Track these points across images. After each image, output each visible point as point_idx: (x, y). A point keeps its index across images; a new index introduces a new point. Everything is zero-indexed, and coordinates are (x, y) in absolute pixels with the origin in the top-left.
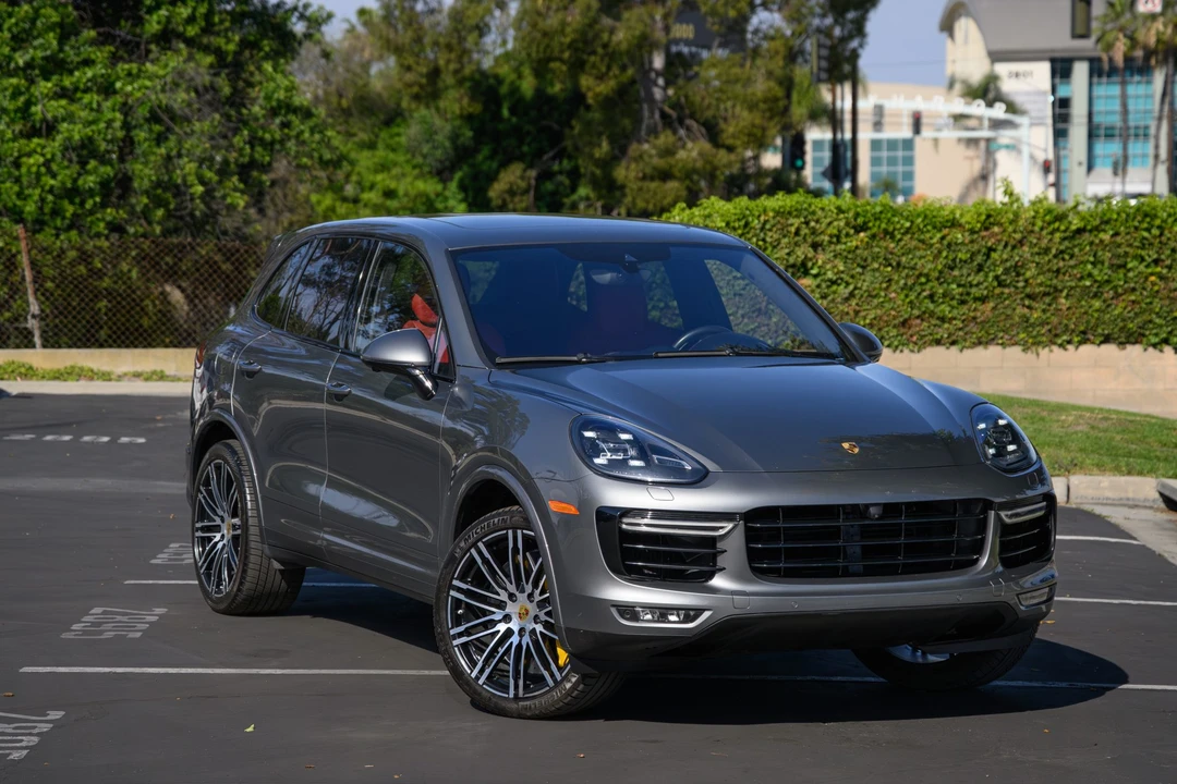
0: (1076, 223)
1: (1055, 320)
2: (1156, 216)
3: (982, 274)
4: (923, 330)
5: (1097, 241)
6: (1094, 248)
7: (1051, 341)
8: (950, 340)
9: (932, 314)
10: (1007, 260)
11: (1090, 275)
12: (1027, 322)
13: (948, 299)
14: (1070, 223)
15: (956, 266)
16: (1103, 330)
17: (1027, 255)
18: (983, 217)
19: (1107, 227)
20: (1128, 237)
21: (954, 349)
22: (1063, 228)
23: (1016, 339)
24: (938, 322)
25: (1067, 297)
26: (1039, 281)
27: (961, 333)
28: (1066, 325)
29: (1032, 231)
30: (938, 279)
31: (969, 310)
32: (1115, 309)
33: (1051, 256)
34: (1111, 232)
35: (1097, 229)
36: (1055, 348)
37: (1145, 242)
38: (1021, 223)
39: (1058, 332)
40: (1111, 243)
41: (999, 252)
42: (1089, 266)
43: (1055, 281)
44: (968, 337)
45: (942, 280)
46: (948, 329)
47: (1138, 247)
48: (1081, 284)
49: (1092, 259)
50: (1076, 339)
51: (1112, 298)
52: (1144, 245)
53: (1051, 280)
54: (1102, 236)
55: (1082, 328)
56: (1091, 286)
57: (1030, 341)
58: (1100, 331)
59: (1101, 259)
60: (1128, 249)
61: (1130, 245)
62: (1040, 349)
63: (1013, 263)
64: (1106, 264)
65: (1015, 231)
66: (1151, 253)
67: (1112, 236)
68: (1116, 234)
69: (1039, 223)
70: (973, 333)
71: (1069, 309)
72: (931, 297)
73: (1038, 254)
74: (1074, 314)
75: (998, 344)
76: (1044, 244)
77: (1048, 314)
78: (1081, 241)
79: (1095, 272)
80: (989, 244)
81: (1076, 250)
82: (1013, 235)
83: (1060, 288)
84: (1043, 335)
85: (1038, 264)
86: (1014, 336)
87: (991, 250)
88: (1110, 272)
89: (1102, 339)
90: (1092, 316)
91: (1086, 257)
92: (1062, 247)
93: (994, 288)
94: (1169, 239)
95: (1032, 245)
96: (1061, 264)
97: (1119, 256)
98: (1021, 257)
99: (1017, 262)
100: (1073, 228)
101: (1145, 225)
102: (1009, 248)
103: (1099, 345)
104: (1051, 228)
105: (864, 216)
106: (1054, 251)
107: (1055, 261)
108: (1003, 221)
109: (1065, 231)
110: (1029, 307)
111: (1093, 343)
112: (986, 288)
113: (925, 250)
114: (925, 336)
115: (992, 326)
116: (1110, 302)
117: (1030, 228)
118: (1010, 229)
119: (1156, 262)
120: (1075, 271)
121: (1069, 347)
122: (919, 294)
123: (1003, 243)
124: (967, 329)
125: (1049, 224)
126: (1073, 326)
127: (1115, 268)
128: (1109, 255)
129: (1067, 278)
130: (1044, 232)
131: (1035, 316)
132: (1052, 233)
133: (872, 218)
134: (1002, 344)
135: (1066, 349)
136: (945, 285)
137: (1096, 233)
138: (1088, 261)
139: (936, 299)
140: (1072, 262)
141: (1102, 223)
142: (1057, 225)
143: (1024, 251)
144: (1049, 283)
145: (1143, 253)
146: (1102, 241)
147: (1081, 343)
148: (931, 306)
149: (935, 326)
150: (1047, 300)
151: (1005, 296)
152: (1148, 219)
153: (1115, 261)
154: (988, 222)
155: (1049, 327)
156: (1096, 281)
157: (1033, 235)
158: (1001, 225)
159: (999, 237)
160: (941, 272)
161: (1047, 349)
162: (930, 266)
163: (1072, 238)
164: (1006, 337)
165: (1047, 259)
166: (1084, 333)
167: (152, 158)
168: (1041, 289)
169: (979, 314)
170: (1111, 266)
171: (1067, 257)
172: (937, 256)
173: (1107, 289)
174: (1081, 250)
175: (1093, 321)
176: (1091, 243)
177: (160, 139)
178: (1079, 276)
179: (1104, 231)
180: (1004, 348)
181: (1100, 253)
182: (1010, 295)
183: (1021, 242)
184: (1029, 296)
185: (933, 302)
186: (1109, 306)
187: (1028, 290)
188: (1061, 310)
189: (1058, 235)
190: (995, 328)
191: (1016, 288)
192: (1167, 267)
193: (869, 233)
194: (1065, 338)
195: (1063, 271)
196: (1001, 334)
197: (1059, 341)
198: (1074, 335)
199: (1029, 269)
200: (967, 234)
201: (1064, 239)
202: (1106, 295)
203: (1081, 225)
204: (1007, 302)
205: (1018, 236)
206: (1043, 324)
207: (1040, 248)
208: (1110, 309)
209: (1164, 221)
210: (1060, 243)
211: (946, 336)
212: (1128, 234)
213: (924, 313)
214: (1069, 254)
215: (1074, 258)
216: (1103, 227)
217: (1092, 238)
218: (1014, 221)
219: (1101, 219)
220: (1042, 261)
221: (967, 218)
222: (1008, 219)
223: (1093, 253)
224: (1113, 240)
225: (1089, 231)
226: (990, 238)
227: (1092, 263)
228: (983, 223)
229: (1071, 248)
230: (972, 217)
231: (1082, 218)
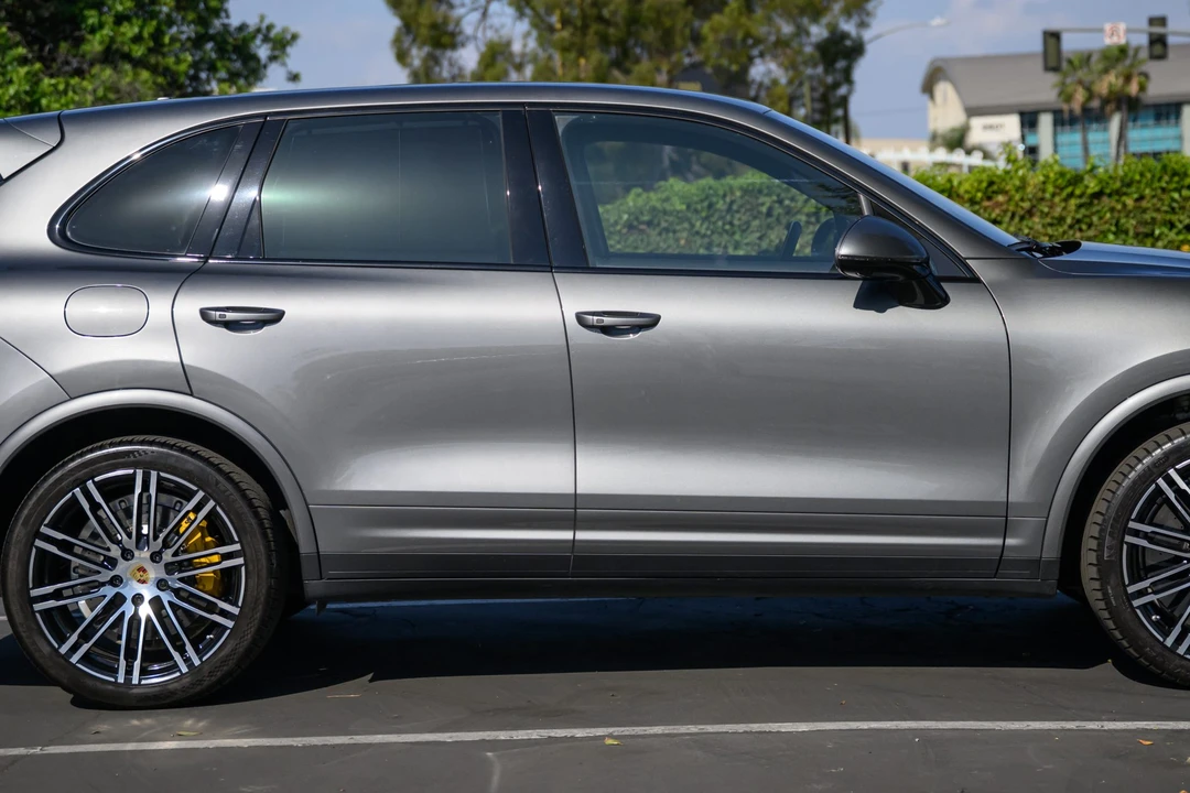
0: (1092, 185)
2: (1185, 175)
5: (1119, 207)
6: (1116, 215)
14: (1087, 187)
17: (1039, 227)
18: (984, 185)
19: (1130, 190)
20: (1155, 200)
22: (1078, 192)
29: (1042, 199)
33: (1065, 227)
34: (1136, 196)
35: (1118, 193)
37: (1175, 205)
38: (1029, 189)
40: (1135, 208)
41: (1004, 225)
47: (1166, 212)
49: (1113, 229)
52: (1173, 209)
54: (1124, 199)
59: (1124, 228)
60: (1155, 215)
61: (1158, 210)
64: (1131, 233)
65: (1022, 200)
66: (1182, 218)
67: (1137, 200)
68: (1141, 198)
69: (1050, 189)
73: (1051, 225)
76: (1058, 211)
78: (1099, 207)
80: (994, 215)
81: (1095, 219)
82: (1021, 204)
87: (995, 221)
91: (1107, 226)
92: (1079, 216)
95: (1043, 215)
96: (1078, 235)
97: (1146, 223)
98: (1031, 228)
100: (1089, 191)
101: (1174, 186)
102: (1017, 219)
104: (1064, 194)
106: (1069, 221)
107: (1071, 232)
108: (1008, 188)
109: (1080, 196)
117: (1040, 194)
118: (1017, 197)
123: (1009, 214)
125: (1062, 189)
127: (1140, 237)
128: (1134, 222)
130: (1057, 199)
132: (1066, 200)
137: (1116, 197)
141: (1122, 186)
142: (1069, 189)
143: (1034, 223)
145: (1174, 218)
146: (1124, 205)
152: (1176, 179)
153: (1142, 229)
154: (990, 189)
157: (1044, 204)
158: (1007, 192)
159: (1004, 207)
163: (1090, 204)
165: (1061, 230)
170: (1137, 235)
171: (1084, 227)
174: (1101, 218)
176: (1112, 210)
179: (1125, 194)
181: (1123, 221)
183: (1030, 213)
189: (1073, 202)
201: (1080, 206)
203: (1099, 188)
205: (1026, 205)
207: (1052, 218)
210: (1077, 211)
212: (1153, 197)
214: (1086, 223)
215: (1093, 228)
216: (1125, 189)
217: (1113, 204)
218: (1022, 187)
219: (1122, 181)
220: (1056, 233)
221: (966, 186)
222: (1014, 185)
223: (1114, 222)
224: (1138, 204)
225: (1110, 195)
226: (993, 210)
227: (1115, 233)
228: (985, 192)
229: (1089, 217)
230: (972, 186)
231: (1101, 181)
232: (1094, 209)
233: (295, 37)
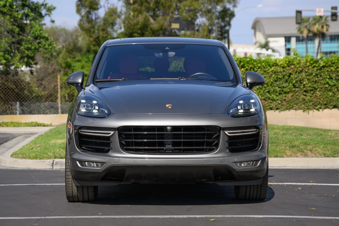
1: (315, 100)
3: (287, 83)
4: (266, 104)
5: (330, 70)
6: (329, 73)
7: (313, 108)
8: (276, 108)
9: (269, 98)
10: (296, 78)
11: (328, 83)
12: (304, 101)
13: (275, 92)
14: (320, 64)
15: (278, 80)
16: (333, 103)
17: (304, 76)
18: (287, 62)
19: (334, 65)
21: (277, 111)
22: (317, 65)
23: (301, 107)
24: (271, 101)
25: (319, 92)
26: (309, 85)
27: (280, 105)
28: (319, 102)
29: (305, 67)
30: (271, 85)
31: (283, 97)
32: (337, 95)
33: (313, 76)
34: (336, 67)
36: (315, 110)
38: (301, 64)
39: (316, 104)
40: (335, 71)
41: (294, 75)
42: (327, 80)
43: (315, 85)
44: (283, 107)
45: (273, 85)
46: (275, 104)
48: (325, 86)
49: (328, 77)
50: (323, 107)
51: (336, 92)
53: (313, 85)
54: (332, 68)
55: (325, 103)
56: (328, 87)
57: (306, 108)
58: (332, 104)
59: (331, 77)
62: (309, 111)
63: (299, 79)
64: (334, 79)
65: (299, 67)
67: (336, 68)
69: (308, 64)
70: (284, 105)
71: (320, 96)
72: (268, 92)
73: (308, 75)
74: (322, 97)
75: (294, 109)
76: (310, 71)
77: (312, 98)
78: (324, 70)
79: (330, 82)
80: (290, 72)
81: (322, 74)
82: (299, 68)
83: (316, 88)
84: (311, 106)
85: (308, 79)
86: (299, 106)
87: (290, 74)
88: (335, 82)
89: (333, 107)
90: (329, 98)
91: (326, 76)
92: (317, 73)
93: (292, 88)
95: (306, 72)
96: (317, 79)
98: (302, 76)
99: (300, 79)
100: (321, 65)
102: (297, 73)
103: (331, 109)
104: (313, 66)
105: (243, 62)
106: (314, 74)
107: (315, 78)
108: (295, 63)
109: (317, 67)
110: (305, 95)
111: (329, 108)
112: (289, 88)
113: (266, 74)
114: (267, 106)
115: (292, 102)
116: (335, 93)
117: (305, 66)
118: (298, 66)
120: (322, 82)
121: (321, 110)
122: (264, 91)
123: (295, 72)
124: (282, 104)
125: (312, 64)
126: (321, 102)
127: (337, 80)
128: (335, 75)
129: (319, 84)
130: (310, 67)
131: (308, 98)
132: (313, 68)
133: (246, 63)
134: (295, 109)
135: (319, 111)
136: (274, 88)
137: (329, 67)
138: (327, 78)
139: (270, 93)
140: (321, 78)
141: (332, 64)
142: (315, 65)
143: (303, 74)
144: (312, 86)
146: (332, 70)
147: (325, 108)
148: (269, 95)
149: (270, 103)
150: (312, 92)
151: (296, 91)
154: (289, 64)
155: (313, 102)
156: (330, 85)
158: (294, 65)
159: (293, 69)
160: (272, 83)
161: (312, 111)
162: (268, 81)
163: (321, 69)
164: (297, 106)
165: (311, 77)
166: (326, 104)
168: (310, 88)
169: (286, 98)
171: (319, 76)
172: (270, 77)
173: (334, 88)
174: (324, 74)
175: (329, 100)
176: (328, 71)
178: (323, 83)
179: (332, 66)
180: (296, 110)
181: (331, 75)
182: (298, 90)
183: (301, 71)
184: (305, 91)
185: (269, 94)
186: (335, 94)
187: (305, 89)
188: (317, 96)
189: (315, 68)
190: (293, 103)
191: (300, 88)
193: (245, 68)
194: (319, 106)
195: (318, 81)
196: (295, 105)
197: (317, 108)
198: (322, 105)
199: (305, 81)
200: (281, 68)
201: (317, 70)
202: (334, 90)
203: (325, 64)
204: (297, 93)
205: (300, 69)
206: (310, 102)
207: (309, 73)
208: (335, 96)
210: (316, 71)
211: (274, 106)
213: (266, 98)
214: (320, 75)
215: (322, 77)
216: (332, 65)
217: (328, 69)
218: (299, 63)
219: (331, 62)
220: (310, 78)
221: (282, 63)
222: (297, 62)
223: (328, 75)
224: (336, 70)
225: (327, 67)
226: (290, 70)
227: (328, 79)
228: (287, 64)
229: (320, 73)
230: (283, 62)
231: (324, 62)
232: (322, 71)
233: (54, 8)
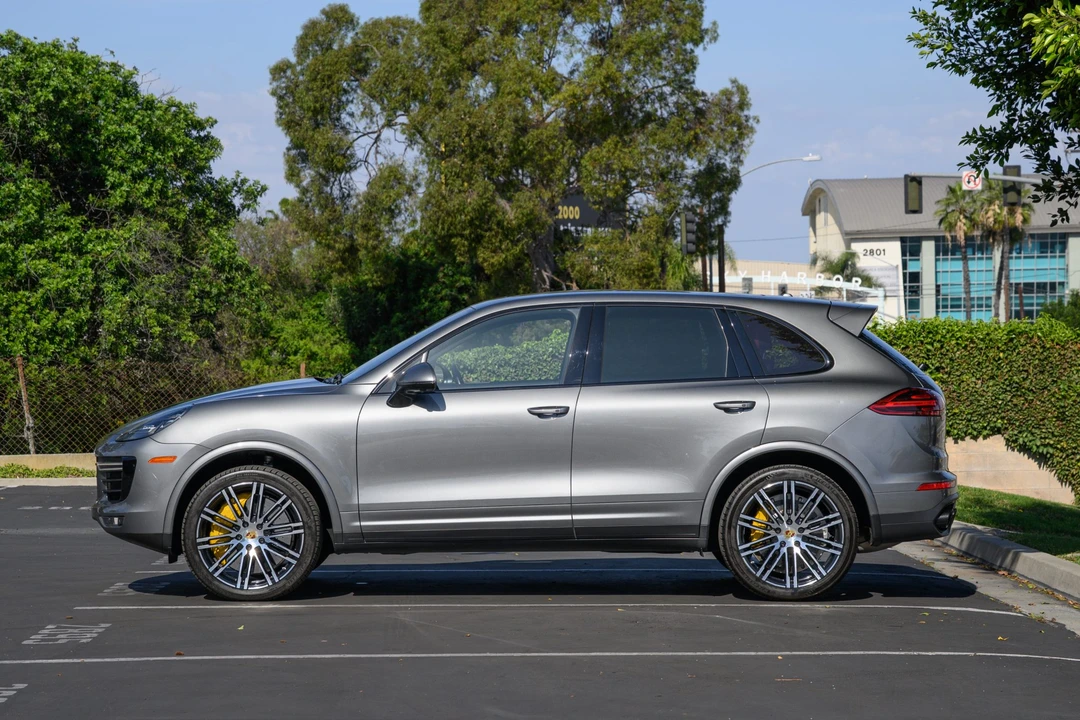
2: (937, 333)
37: (929, 353)
52: (928, 356)
94: (948, 351)
101: (929, 340)
119: (938, 369)
152: (931, 335)
167: (119, 305)
177: (125, 290)
192: (946, 373)
209: (943, 337)
212: (915, 347)
